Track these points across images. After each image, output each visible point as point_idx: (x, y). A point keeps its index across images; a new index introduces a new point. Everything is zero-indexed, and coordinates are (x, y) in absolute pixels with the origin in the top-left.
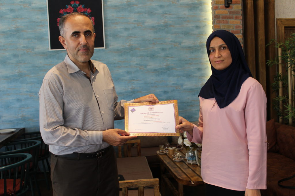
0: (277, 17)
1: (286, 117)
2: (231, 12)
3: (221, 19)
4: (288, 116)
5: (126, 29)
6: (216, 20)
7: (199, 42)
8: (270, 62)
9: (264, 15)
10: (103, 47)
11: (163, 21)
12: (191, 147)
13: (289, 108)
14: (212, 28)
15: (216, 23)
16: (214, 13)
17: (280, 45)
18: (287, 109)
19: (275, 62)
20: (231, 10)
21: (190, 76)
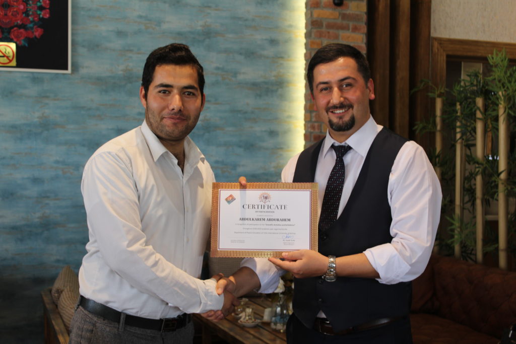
0: (434, 34)
1: (449, 242)
2: (344, 16)
3: (324, 29)
4: (453, 240)
5: (120, 34)
6: (314, 30)
7: (274, 73)
8: (421, 126)
9: (409, 29)
10: (66, 69)
11: (201, 23)
12: (281, 296)
13: (457, 224)
14: (303, 47)
15: (313, 35)
16: (311, 15)
17: (439, 92)
18: (452, 224)
19: (430, 126)
20: (344, 12)
21: (252, 145)
